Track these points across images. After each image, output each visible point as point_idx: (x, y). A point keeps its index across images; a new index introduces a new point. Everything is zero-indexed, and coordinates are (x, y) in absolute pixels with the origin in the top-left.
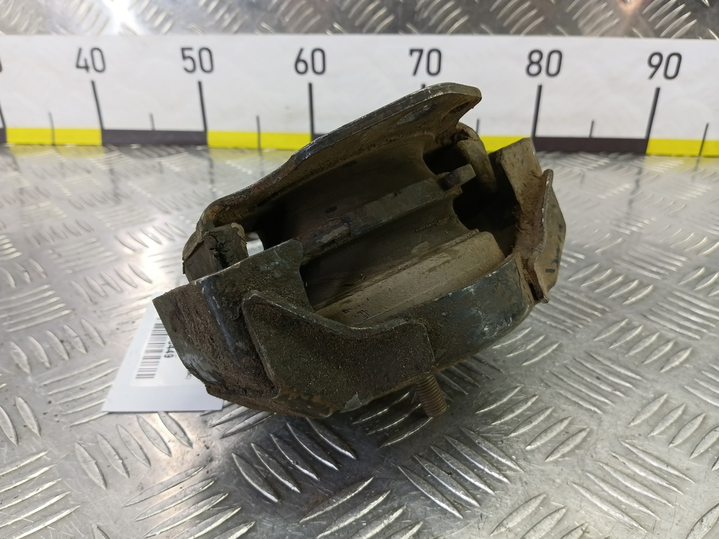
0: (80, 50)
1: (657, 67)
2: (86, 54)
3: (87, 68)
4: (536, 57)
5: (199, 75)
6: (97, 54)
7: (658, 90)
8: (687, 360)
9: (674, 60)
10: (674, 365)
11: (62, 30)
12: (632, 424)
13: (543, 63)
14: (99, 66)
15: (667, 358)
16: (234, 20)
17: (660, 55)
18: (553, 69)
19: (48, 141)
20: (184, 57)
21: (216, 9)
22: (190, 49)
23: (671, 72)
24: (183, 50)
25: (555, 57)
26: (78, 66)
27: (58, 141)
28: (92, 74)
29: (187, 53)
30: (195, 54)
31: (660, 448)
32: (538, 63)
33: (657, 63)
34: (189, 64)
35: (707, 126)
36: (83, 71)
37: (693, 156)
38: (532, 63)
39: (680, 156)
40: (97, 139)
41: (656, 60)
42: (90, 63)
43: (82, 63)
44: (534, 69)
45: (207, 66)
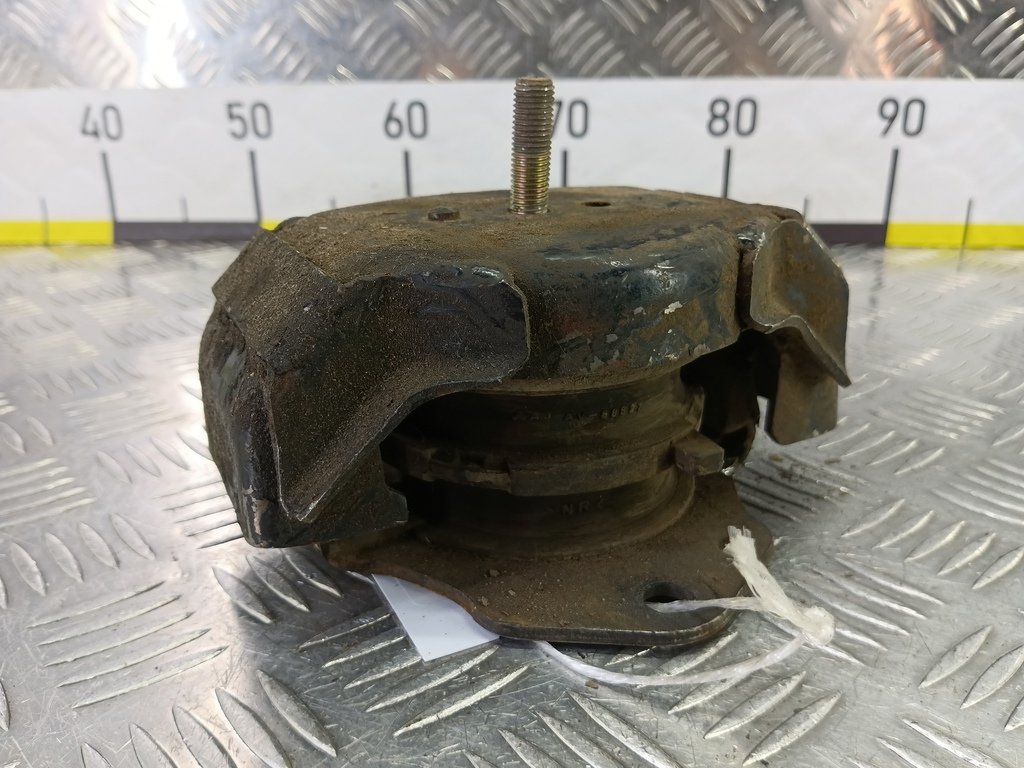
0: (88, 111)
1: (892, 119)
2: (96, 115)
3: (95, 134)
4: (720, 109)
5: (251, 141)
6: (111, 114)
7: (896, 154)
8: (937, 461)
9: (916, 109)
10: (916, 466)
11: (64, 81)
12: (847, 535)
13: (732, 117)
14: (113, 130)
15: (906, 460)
16: (301, 64)
17: (896, 103)
18: (746, 124)
19: (38, 238)
20: (232, 116)
21: (276, 49)
22: (239, 105)
23: (913, 125)
24: (230, 106)
25: (747, 109)
26: (84, 132)
27: (52, 238)
28: (104, 143)
29: (236, 111)
30: (245, 112)
31: (891, 563)
32: (724, 117)
33: (892, 113)
34: (237, 126)
35: (970, 204)
36: (90, 139)
37: (953, 248)
38: (715, 117)
39: (934, 247)
40: (107, 235)
41: (889, 109)
42: (101, 127)
43: (90, 127)
44: (719, 125)
45: (262, 128)
